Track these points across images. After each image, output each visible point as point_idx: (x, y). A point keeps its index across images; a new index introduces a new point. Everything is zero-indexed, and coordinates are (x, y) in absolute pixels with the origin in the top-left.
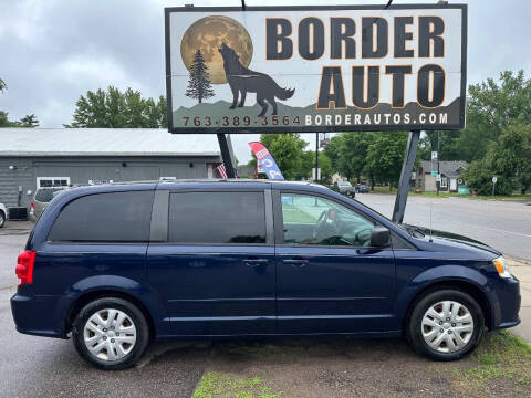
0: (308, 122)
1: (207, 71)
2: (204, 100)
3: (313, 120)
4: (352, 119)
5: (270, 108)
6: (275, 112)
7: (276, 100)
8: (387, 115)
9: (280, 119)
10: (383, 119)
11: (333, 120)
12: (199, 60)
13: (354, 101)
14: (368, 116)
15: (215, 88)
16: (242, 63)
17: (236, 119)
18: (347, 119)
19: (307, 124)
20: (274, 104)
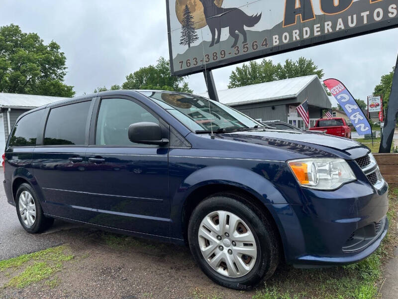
0: (276, 42)
1: (193, 20)
2: (192, 45)
3: (280, 39)
4: (322, 28)
5: (241, 37)
6: (245, 40)
7: (246, 28)
8: (365, 14)
9: (249, 45)
10: (360, 19)
11: (301, 35)
12: (187, 12)
13: (323, 9)
14: (340, 20)
15: (198, 32)
16: (217, 5)
17: (215, 55)
18: (316, 30)
19: (275, 44)
20: (244, 33)
